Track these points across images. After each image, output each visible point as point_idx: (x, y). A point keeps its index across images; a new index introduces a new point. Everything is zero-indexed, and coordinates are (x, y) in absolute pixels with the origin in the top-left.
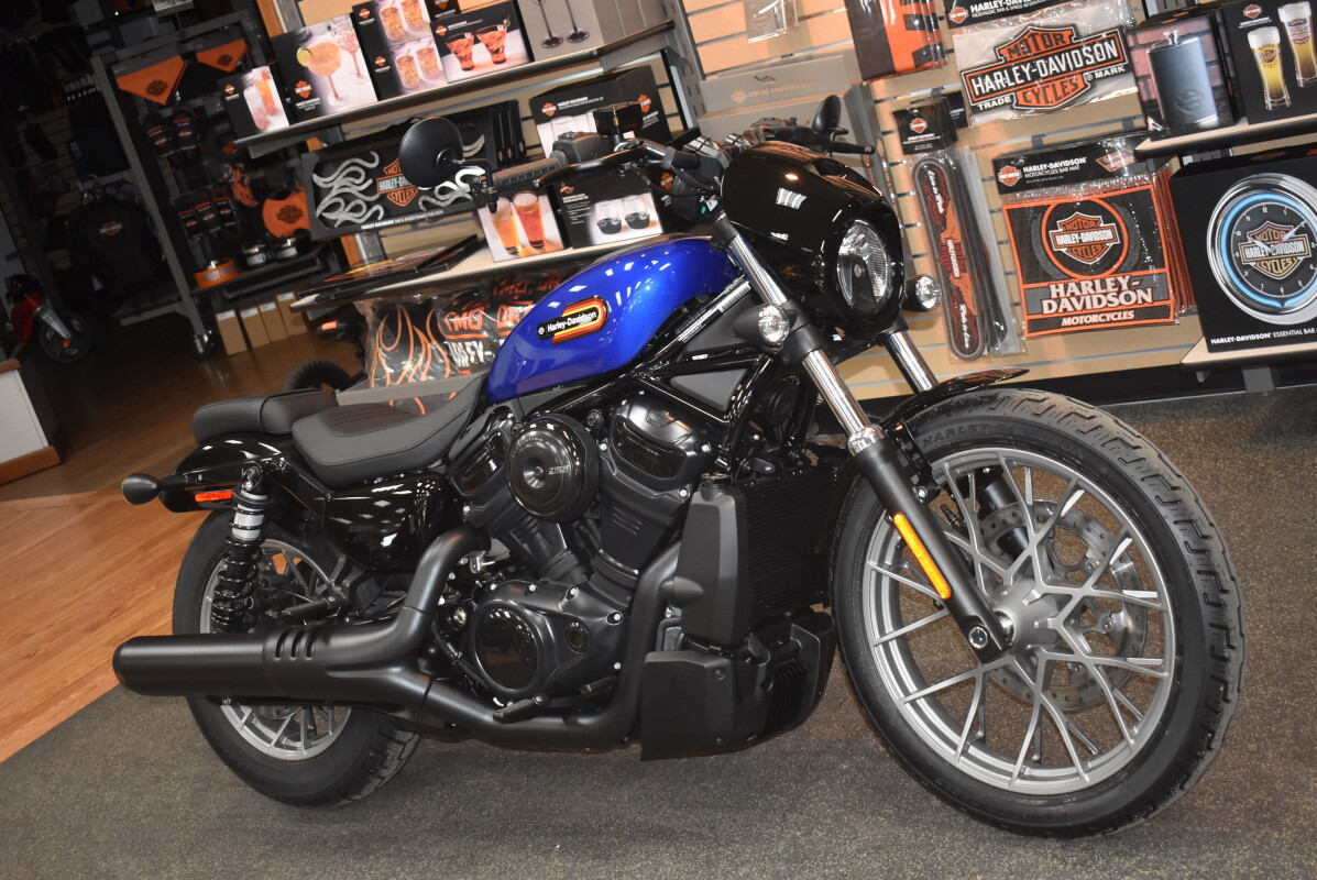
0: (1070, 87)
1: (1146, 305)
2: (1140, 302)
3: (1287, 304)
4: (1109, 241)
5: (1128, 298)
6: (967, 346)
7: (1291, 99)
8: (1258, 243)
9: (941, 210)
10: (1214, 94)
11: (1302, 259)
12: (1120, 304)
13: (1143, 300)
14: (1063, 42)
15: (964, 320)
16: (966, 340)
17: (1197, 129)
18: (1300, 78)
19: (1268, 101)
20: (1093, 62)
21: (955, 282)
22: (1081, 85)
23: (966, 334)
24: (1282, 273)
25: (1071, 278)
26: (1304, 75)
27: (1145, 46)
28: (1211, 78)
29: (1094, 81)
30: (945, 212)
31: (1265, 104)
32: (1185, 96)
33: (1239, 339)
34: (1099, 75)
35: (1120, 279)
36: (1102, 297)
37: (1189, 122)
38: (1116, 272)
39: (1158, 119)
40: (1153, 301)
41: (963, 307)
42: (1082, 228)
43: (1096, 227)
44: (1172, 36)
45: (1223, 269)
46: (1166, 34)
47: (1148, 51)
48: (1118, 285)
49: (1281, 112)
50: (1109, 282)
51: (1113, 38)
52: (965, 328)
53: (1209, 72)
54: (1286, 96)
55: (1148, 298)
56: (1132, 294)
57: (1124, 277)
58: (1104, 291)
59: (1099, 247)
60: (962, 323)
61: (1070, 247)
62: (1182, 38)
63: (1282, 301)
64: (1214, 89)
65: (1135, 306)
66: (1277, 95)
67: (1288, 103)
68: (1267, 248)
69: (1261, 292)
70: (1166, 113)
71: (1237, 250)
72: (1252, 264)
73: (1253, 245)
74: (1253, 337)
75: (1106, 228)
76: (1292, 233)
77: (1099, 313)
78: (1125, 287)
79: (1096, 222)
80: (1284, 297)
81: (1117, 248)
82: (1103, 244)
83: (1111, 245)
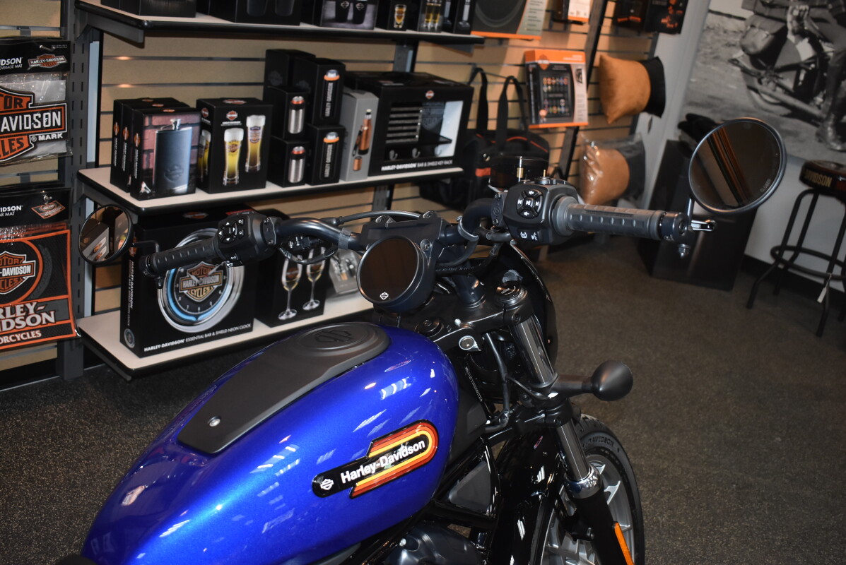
0: (16, 145)
1: (49, 325)
2: (44, 322)
3: (199, 319)
4: (27, 274)
5: (34, 320)
7: (239, 180)
8: (193, 277)
10: (190, 170)
11: (215, 287)
12: (27, 326)
13: (47, 321)
14: (21, 106)
17: (172, 194)
18: (247, 166)
19: (225, 179)
20: (39, 126)
22: (26, 145)
24: (200, 298)
26: (250, 165)
27: (156, 127)
28: (191, 158)
29: (37, 143)
31: (222, 181)
32: (172, 169)
33: (163, 346)
34: (41, 138)
35: (28, 305)
36: (11, 321)
37: (168, 189)
38: (25, 300)
39: (149, 185)
40: (56, 321)
43: (19, 263)
44: (176, 123)
45: (165, 296)
46: (172, 121)
47: (157, 132)
48: (26, 310)
49: (232, 188)
50: (19, 308)
51: (60, 110)
53: (191, 153)
54: (237, 177)
55: (52, 319)
56: (38, 317)
57: (32, 304)
58: (13, 316)
59: (15, 280)
62: (182, 125)
63: (197, 317)
64: (191, 166)
65: (40, 326)
66: (231, 175)
67: (236, 182)
68: (197, 280)
69: (186, 311)
70: (156, 181)
71: (178, 282)
72: (185, 292)
73: (190, 278)
74: (172, 343)
75: (26, 265)
76: (214, 270)
77: (8, 335)
78: (31, 311)
79: (20, 259)
80: (199, 313)
81: (31, 281)
82: (20, 277)
83: (26, 278)
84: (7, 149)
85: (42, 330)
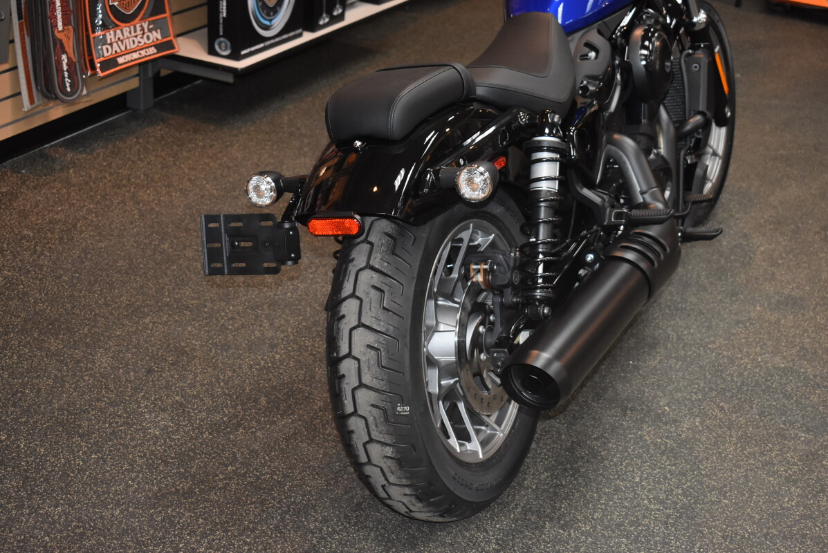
1: (159, 42)
2: (155, 40)
3: (272, 23)
5: (148, 38)
6: (69, 89)
12: (145, 43)
13: (157, 39)
15: (65, 68)
16: (68, 85)
21: (58, 36)
23: (67, 80)
24: (272, 4)
25: (117, 26)
33: (253, 48)
35: (143, 24)
36: (135, 39)
38: (142, 19)
40: (163, 38)
41: (64, 57)
48: (143, 29)
50: (138, 26)
52: (66, 74)
55: (159, 37)
56: (150, 34)
57: (145, 23)
58: (135, 34)
60: (63, 71)
63: (270, 21)
65: (153, 44)
69: (264, 16)
77: (135, 51)
78: (146, 30)
80: (272, 18)
85: (155, 46)
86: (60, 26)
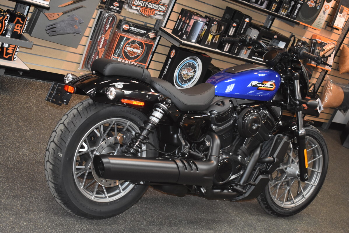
0: (152, 13)
3: (183, 85)
4: (139, 53)
7: (210, 44)
8: (186, 71)
9: (107, 29)
10: (198, 36)
11: (191, 77)
14: (157, 2)
17: (190, 41)
18: (214, 40)
19: (206, 42)
20: (159, 9)
21: (99, 49)
22: (154, 14)
24: (185, 79)
25: (125, 59)
26: (215, 40)
27: (195, 19)
28: (200, 32)
29: (157, 14)
30: (108, 30)
31: (205, 43)
32: (194, 34)
34: (158, 13)
37: (190, 39)
38: (135, 61)
39: (186, 36)
41: (97, 57)
42: (135, 47)
44: (200, 20)
45: (176, 74)
46: (199, 19)
47: (194, 21)
49: (207, 46)
50: (132, 63)
51: (166, 6)
53: (200, 31)
54: (210, 43)
57: (136, 63)
61: (129, 51)
62: (201, 21)
63: (182, 84)
64: (199, 35)
66: (208, 42)
67: (209, 44)
68: (187, 72)
69: (180, 81)
70: (188, 36)
71: (181, 71)
72: (182, 75)
73: (185, 71)
75: (140, 50)
76: (192, 71)
79: (139, 48)
80: (183, 84)
81: (139, 55)
82: (136, 53)
83: (138, 54)
84: (149, 13)
86: (101, 46)
